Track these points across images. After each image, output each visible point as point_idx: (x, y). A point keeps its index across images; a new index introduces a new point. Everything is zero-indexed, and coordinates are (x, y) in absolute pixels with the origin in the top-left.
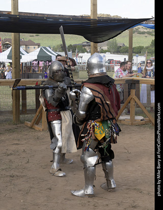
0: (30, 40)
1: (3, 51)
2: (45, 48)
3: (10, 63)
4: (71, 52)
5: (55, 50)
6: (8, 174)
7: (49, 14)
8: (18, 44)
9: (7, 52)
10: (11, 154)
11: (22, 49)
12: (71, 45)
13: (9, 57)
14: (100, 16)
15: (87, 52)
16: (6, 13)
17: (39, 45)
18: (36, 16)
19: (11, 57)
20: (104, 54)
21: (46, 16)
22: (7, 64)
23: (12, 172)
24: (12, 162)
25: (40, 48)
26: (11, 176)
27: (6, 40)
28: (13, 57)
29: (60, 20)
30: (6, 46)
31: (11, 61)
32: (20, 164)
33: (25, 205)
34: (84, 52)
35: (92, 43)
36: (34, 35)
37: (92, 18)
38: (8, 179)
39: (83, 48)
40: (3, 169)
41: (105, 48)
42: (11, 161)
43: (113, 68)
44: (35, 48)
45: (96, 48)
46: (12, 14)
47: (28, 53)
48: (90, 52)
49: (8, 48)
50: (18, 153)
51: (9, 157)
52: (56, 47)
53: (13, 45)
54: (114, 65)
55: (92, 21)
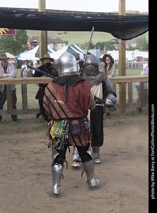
0: (58, 38)
1: (31, 49)
2: (73, 46)
3: (38, 61)
4: (99, 50)
5: (83, 47)
6: (35, 172)
7: (76, 12)
8: (45, 42)
9: (35, 50)
10: (38, 152)
11: (50, 47)
12: (99, 43)
13: (37, 55)
14: (129, 13)
15: (116, 50)
16: (33, 10)
17: (67, 43)
18: (63, 13)
19: (39, 55)
20: (132, 51)
21: (73, 13)
22: (35, 62)
23: (39, 170)
24: (39, 160)
25: (68, 46)
26: (37, 174)
27: (34, 38)
28: (40, 55)
29: (88, 17)
30: (34, 44)
31: (38, 59)
32: (47, 162)
33: (51, 203)
34: (112, 50)
35: (120, 41)
36: (62, 32)
37: (120, 14)
38: (35, 177)
39: (112, 45)
40: (30, 167)
41: (134, 45)
42: (37, 159)
43: (142, 66)
44: (62, 46)
45: (124, 45)
46: (40, 11)
47: (56, 51)
48: (118, 49)
49: (36, 46)
50: (45, 152)
51: (36, 155)
52: (84, 45)
53: (40, 43)
54: (142, 62)
55: (119, 18)
